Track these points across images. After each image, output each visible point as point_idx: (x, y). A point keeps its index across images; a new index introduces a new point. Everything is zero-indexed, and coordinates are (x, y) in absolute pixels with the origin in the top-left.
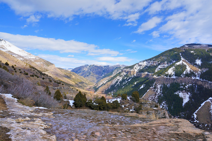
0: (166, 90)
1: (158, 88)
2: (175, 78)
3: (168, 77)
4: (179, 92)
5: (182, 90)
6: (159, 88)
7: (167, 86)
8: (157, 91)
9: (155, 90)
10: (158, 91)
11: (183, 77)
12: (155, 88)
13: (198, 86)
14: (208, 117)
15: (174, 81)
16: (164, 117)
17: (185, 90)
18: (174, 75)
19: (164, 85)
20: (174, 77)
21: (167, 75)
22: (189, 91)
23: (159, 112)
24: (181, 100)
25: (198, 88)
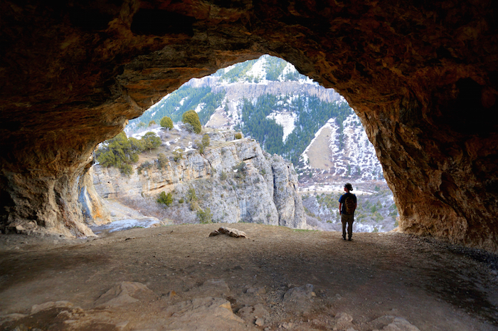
0: (250, 112)
1: (233, 110)
2: (266, 84)
3: (253, 83)
4: (275, 114)
5: (281, 108)
6: (235, 108)
7: (250, 102)
8: (231, 116)
9: (227, 114)
10: (234, 117)
11: (281, 81)
12: (226, 109)
13: (310, 97)
14: (327, 157)
15: (265, 90)
16: (254, 155)
17: (287, 108)
18: (264, 78)
19: (245, 100)
20: (265, 82)
21: (249, 79)
22: (293, 110)
23: (244, 147)
24: (280, 129)
25: (310, 102)
